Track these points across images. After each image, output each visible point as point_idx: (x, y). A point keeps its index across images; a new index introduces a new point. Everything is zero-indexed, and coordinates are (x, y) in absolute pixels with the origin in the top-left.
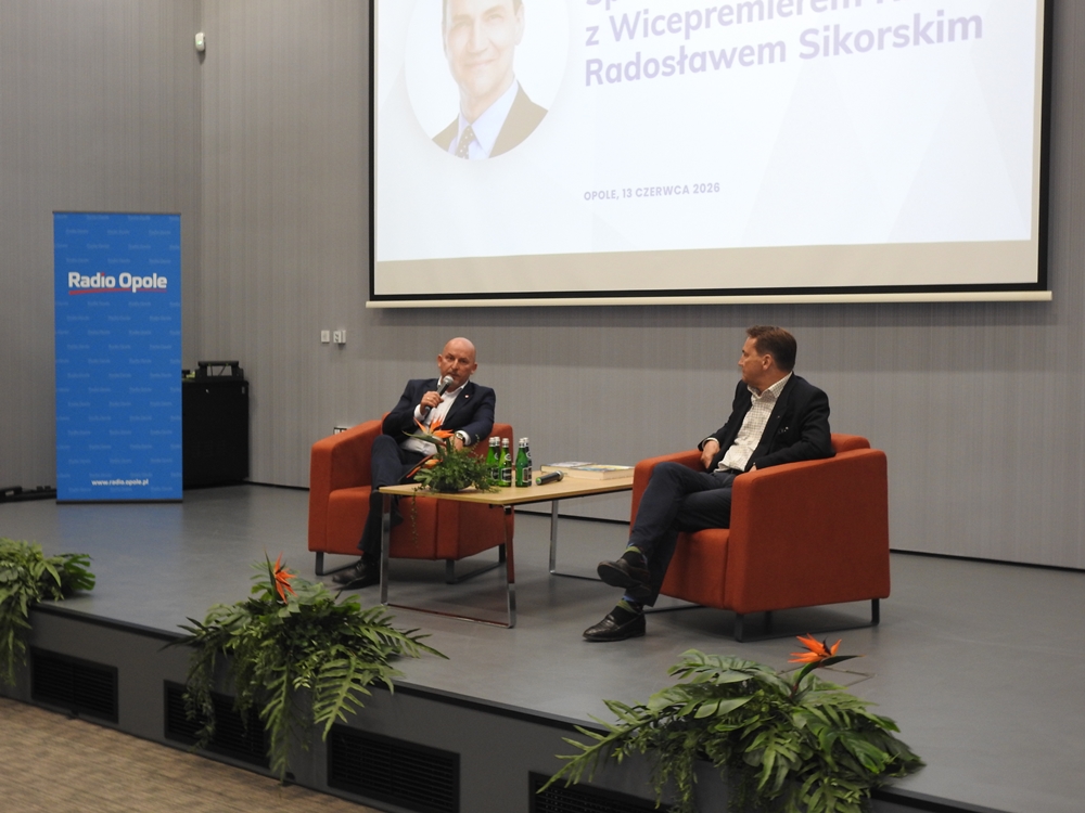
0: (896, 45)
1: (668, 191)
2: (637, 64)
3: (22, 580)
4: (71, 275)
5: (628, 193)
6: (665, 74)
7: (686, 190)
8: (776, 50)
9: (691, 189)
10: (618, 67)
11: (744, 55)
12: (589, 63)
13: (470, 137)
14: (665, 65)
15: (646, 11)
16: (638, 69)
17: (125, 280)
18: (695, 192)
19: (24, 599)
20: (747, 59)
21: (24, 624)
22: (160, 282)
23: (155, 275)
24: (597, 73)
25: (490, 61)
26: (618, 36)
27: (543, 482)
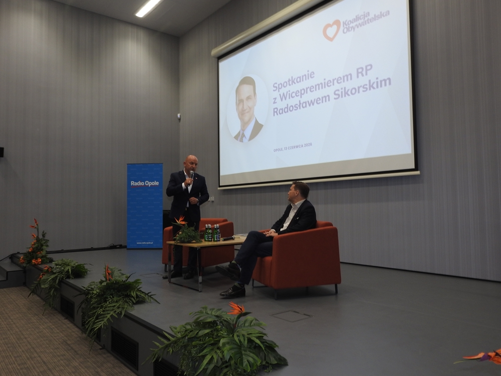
0: (363, 91)
1: (297, 147)
2: (287, 108)
3: (61, 272)
4: (132, 182)
5: (286, 148)
6: (295, 110)
7: (302, 146)
8: (326, 98)
9: (304, 145)
10: (282, 109)
11: (317, 101)
12: (274, 109)
13: (243, 135)
14: (295, 107)
15: (289, 91)
16: (288, 109)
17: (147, 183)
19: (58, 278)
20: (318, 102)
21: (57, 286)
22: (157, 183)
23: (155, 181)
24: (276, 112)
25: (248, 112)
26: (282, 100)
27: (225, 240)
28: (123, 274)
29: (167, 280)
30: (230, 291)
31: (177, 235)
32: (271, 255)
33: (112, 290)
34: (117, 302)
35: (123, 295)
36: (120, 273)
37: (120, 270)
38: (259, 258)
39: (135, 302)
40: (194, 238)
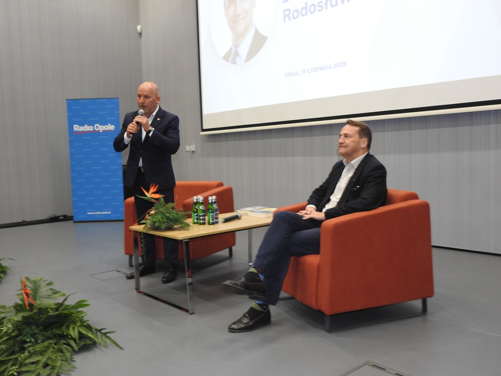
1: (322, 68)
2: (306, 8)
4: (75, 126)
5: (304, 72)
6: (319, 11)
7: (330, 67)
9: (333, 66)
10: (297, 11)
12: (285, 11)
13: (237, 54)
14: (322, 7)
16: (307, 10)
17: (97, 127)
18: (335, 67)
22: (111, 127)
23: (109, 124)
24: (288, 15)
25: (243, 18)
27: (227, 220)
28: (56, 293)
29: (133, 281)
30: (246, 320)
31: (147, 217)
33: (34, 327)
34: (42, 353)
35: (55, 336)
36: (52, 289)
37: (50, 284)
38: (292, 258)
39: (76, 348)
40: (177, 221)
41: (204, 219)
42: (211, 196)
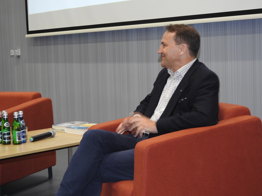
27: (36, 139)
32: (131, 178)
38: (104, 185)
41: (9, 138)
42: (18, 111)
